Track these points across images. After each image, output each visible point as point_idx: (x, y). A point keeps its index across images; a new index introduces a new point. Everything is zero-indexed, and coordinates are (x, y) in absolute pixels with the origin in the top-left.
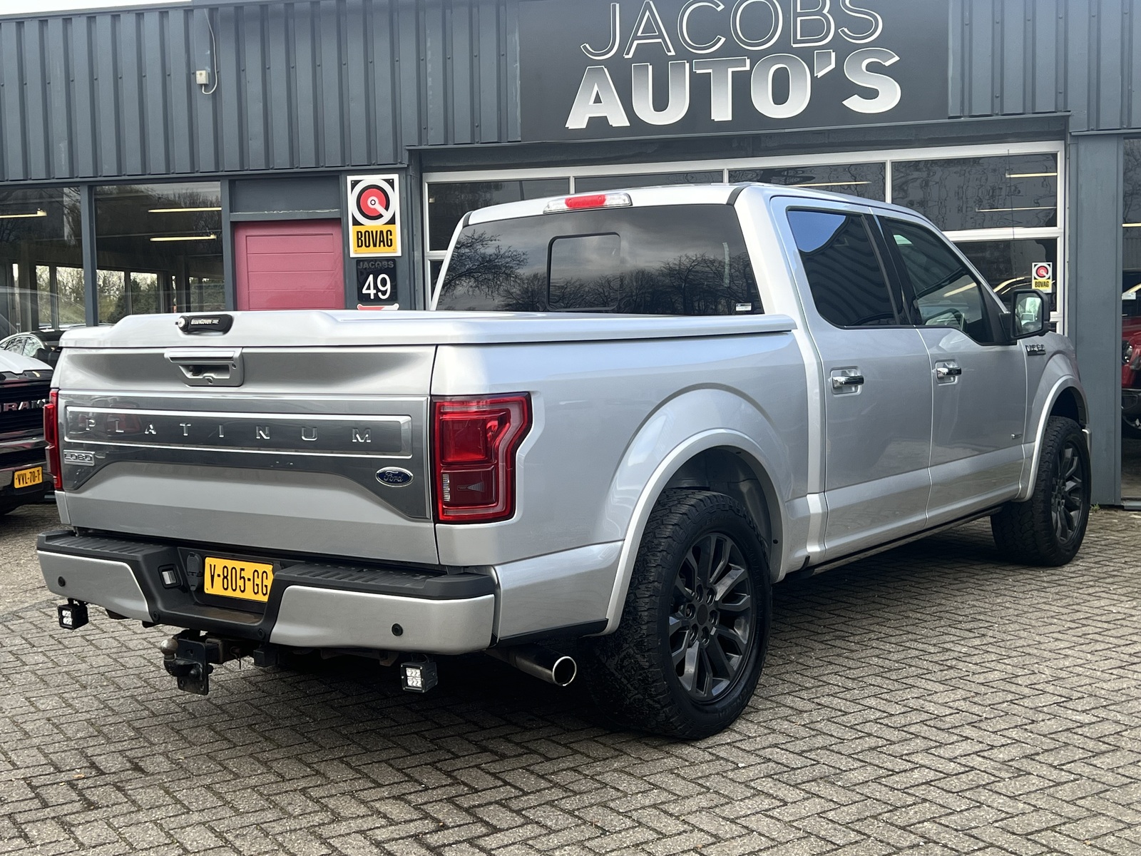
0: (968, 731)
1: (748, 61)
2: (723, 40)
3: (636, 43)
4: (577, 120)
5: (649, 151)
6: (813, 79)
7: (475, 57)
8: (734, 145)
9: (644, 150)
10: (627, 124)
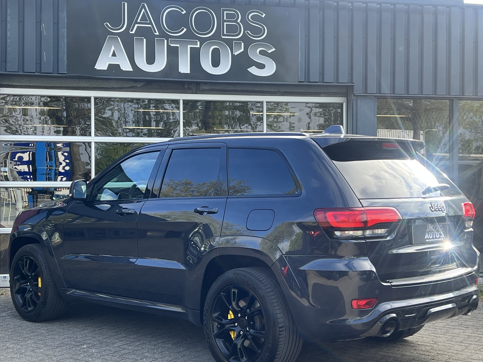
1: (199, 43)
2: (185, 30)
3: (136, 25)
4: (102, 65)
5: (139, 86)
6: (233, 55)
7: (39, 23)
8: (186, 86)
9: (135, 85)
10: (131, 70)
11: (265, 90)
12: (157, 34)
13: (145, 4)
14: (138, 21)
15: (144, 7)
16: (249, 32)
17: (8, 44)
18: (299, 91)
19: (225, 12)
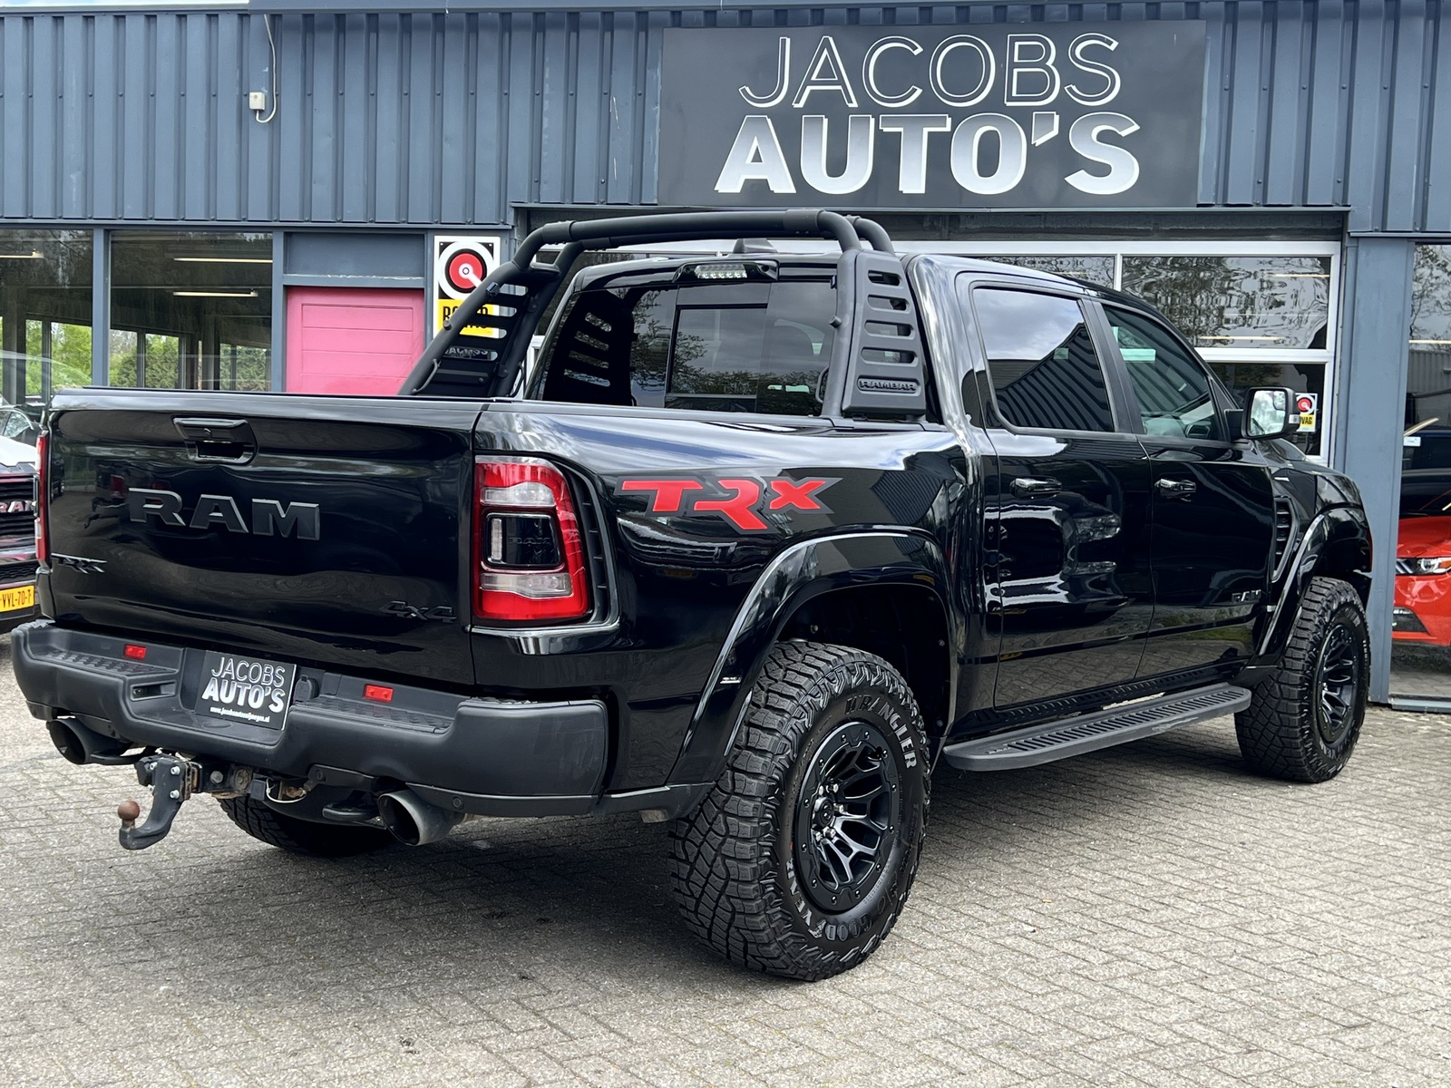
0: (1188, 991)
1: (949, 120)
2: (919, 91)
3: (809, 89)
4: (730, 182)
6: (1030, 147)
7: (605, 95)
8: (926, 224)
10: (793, 190)
12: (854, 104)
13: (831, 39)
14: (814, 78)
15: (827, 45)
16: (1074, 88)
17: (545, 143)
19: (1017, 44)
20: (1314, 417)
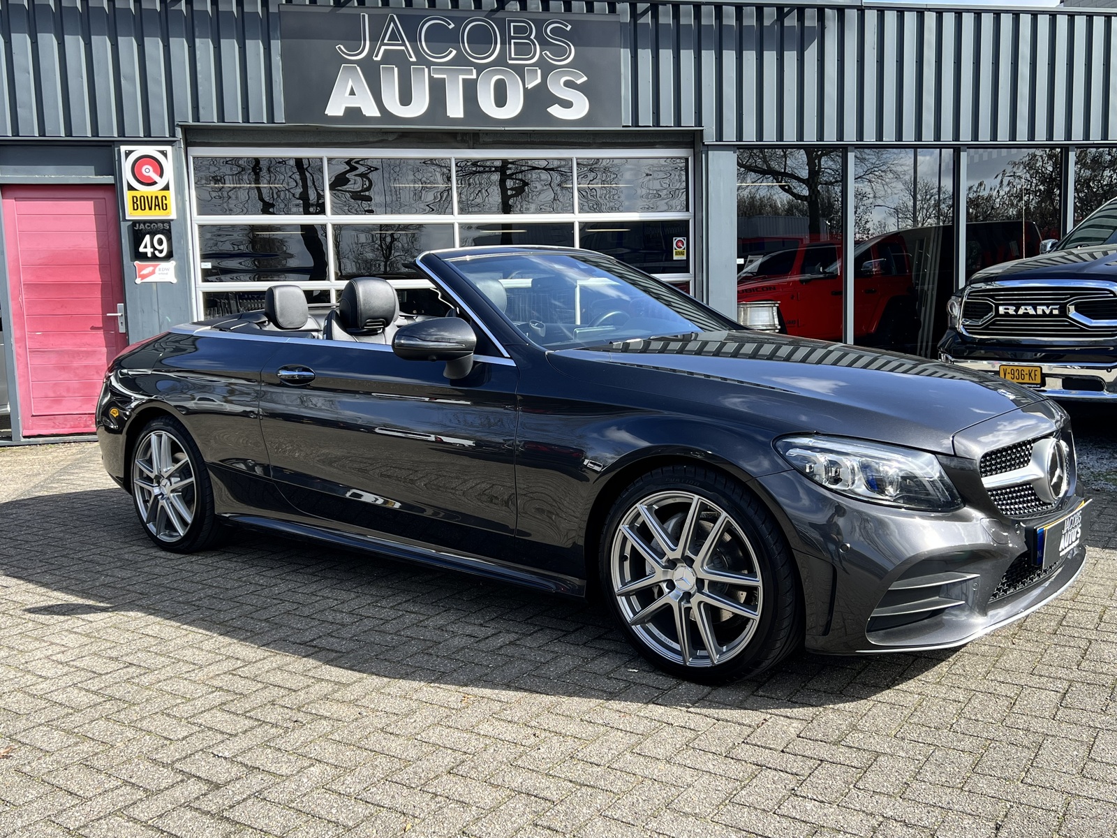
1: (474, 71)
2: (454, 52)
3: (383, 48)
4: (335, 108)
5: (390, 139)
8: (459, 138)
9: (385, 138)
10: (378, 114)
11: (575, 141)
14: (386, 41)
16: (548, 53)
17: (200, 80)
18: (624, 141)
19: (512, 24)
20: (685, 251)
